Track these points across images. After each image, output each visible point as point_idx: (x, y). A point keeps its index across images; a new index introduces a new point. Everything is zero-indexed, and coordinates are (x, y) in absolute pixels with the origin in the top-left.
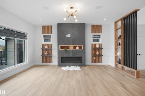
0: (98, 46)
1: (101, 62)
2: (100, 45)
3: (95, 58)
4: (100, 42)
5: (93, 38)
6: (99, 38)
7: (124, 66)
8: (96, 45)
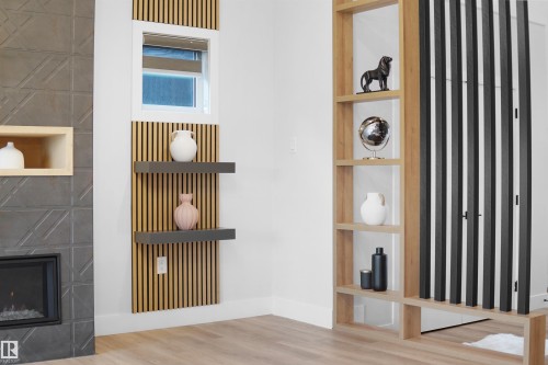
0: (184, 148)
1: (213, 298)
2: (206, 135)
3: (161, 266)
4: (203, 110)
5: (147, 63)
6: (197, 68)
7: (416, 302)
8: (166, 131)
